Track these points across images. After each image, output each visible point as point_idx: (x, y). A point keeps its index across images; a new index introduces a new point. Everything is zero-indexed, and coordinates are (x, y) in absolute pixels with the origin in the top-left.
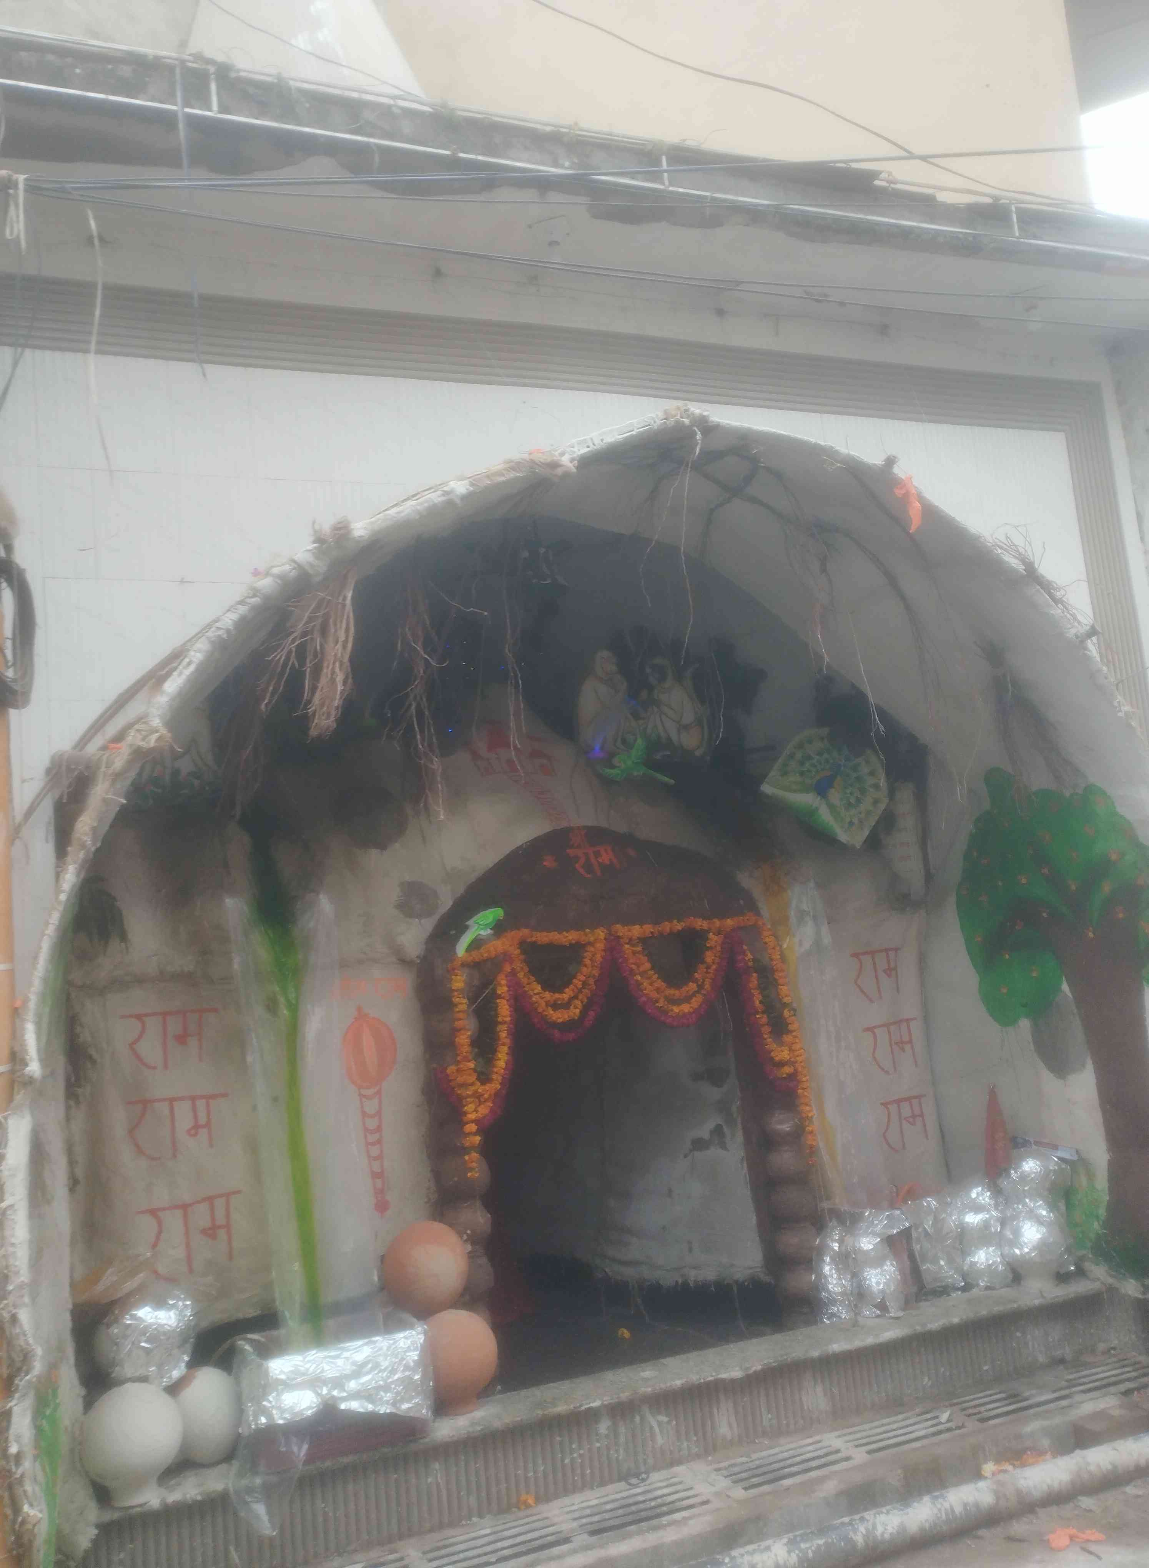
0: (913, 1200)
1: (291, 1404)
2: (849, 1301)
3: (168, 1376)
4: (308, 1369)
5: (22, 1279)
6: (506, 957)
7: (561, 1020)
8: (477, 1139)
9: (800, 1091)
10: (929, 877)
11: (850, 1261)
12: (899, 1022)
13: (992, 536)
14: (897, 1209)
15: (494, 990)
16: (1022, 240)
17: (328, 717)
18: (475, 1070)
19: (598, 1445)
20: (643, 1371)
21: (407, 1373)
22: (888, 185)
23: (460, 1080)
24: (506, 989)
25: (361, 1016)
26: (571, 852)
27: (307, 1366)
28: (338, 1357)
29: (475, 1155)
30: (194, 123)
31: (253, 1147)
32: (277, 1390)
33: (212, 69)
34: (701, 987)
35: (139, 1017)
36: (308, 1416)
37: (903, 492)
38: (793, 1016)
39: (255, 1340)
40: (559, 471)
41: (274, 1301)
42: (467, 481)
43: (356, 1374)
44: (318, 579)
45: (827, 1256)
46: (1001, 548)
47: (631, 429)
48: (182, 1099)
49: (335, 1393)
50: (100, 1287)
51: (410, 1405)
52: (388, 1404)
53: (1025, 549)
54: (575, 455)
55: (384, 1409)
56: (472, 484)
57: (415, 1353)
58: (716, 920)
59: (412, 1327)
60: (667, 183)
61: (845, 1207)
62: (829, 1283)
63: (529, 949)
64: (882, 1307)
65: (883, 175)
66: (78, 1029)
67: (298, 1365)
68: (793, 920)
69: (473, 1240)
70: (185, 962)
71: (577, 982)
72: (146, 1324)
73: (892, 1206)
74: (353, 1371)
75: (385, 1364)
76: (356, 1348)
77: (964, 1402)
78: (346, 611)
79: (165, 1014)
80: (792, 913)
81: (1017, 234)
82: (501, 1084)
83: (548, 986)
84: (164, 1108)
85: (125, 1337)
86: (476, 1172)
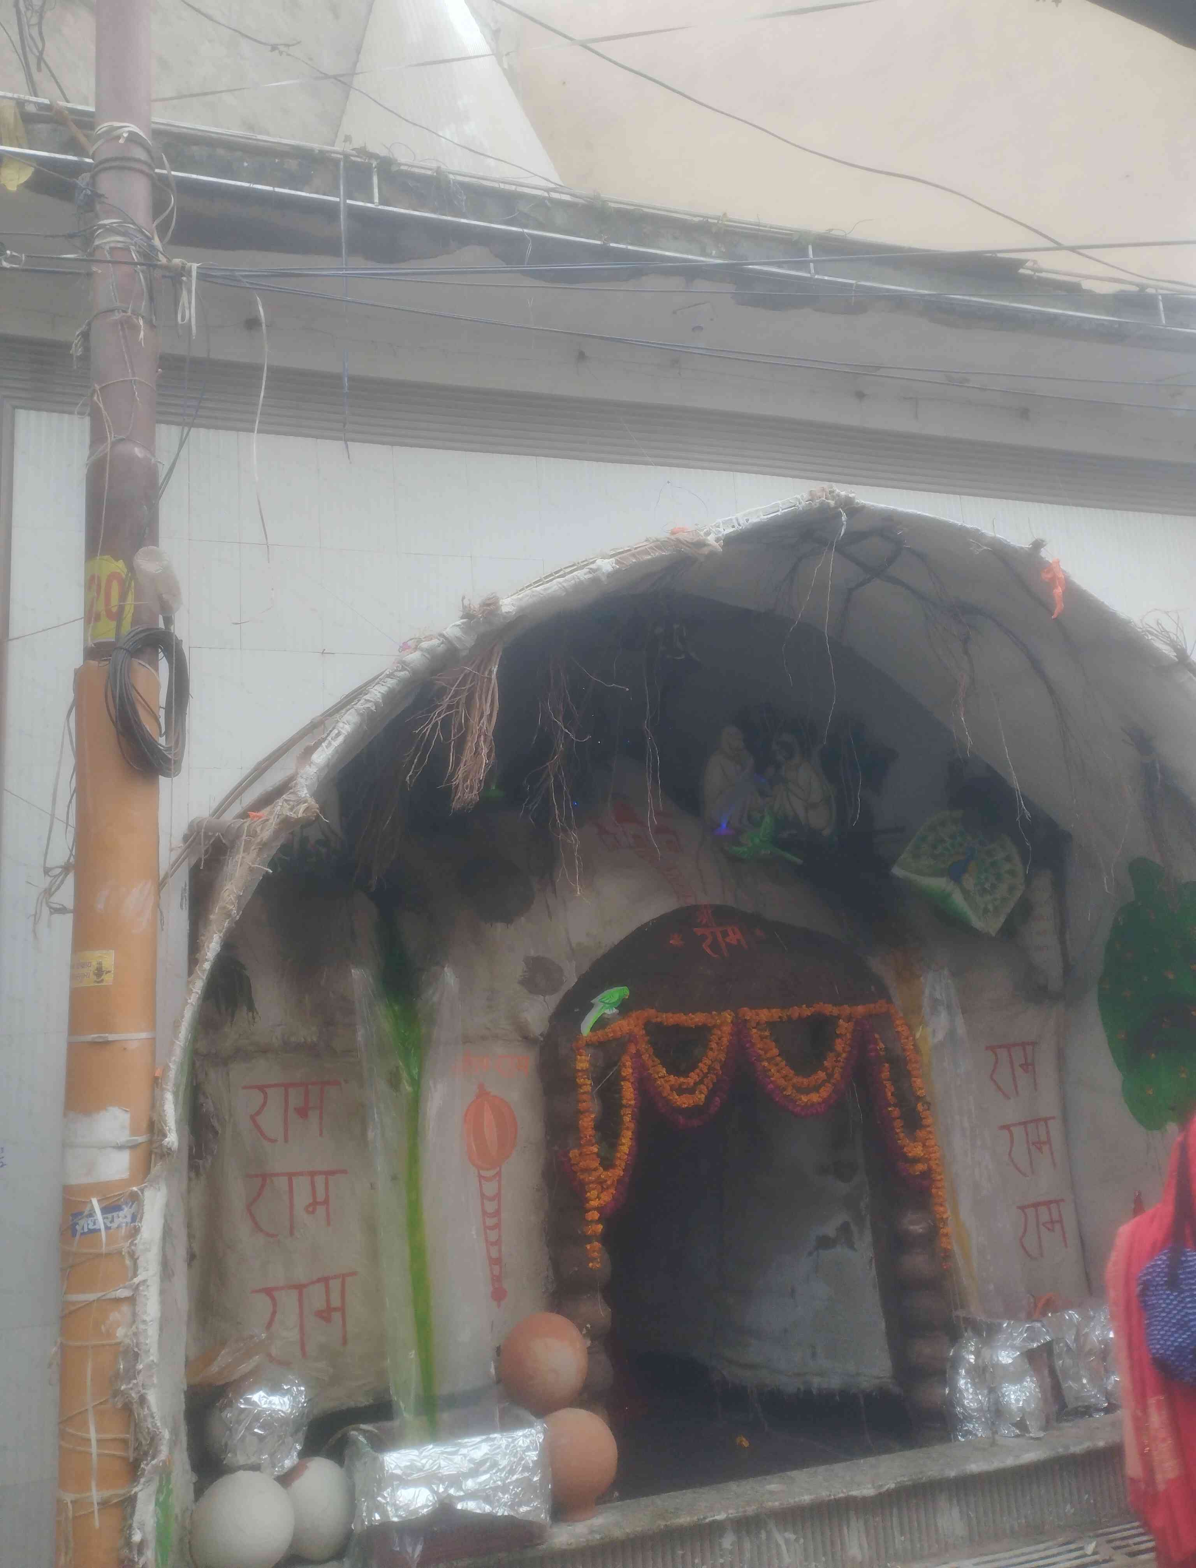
0: (1054, 1311)
1: (406, 1502)
2: (986, 1418)
3: (280, 1464)
4: (424, 1466)
5: (151, 1358)
6: (632, 1038)
7: (686, 1106)
8: (600, 1227)
9: (934, 1191)
10: (1068, 969)
11: (988, 1375)
12: (1036, 1121)
13: (1141, 621)
14: (1037, 1321)
15: (619, 1071)
16: (1169, 328)
17: (471, 791)
18: (598, 1154)
19: (721, 1561)
20: (770, 1483)
21: (526, 1474)
22: (1033, 273)
23: (582, 1164)
24: (631, 1071)
25: (482, 1093)
26: (699, 931)
27: (424, 1461)
28: (455, 1453)
29: (597, 1245)
30: (356, 214)
31: (371, 1228)
32: (392, 1486)
33: (374, 164)
34: (830, 1076)
35: (262, 1088)
36: (424, 1516)
37: (1049, 576)
38: (926, 1110)
39: (368, 1431)
40: (705, 551)
41: (387, 1390)
42: (613, 560)
43: (474, 1472)
44: (464, 653)
45: (962, 1369)
46: (1151, 634)
47: (776, 509)
48: (301, 1174)
49: (452, 1491)
50: (214, 1368)
51: (528, 1509)
52: (505, 1506)
53: (1176, 635)
54: (721, 535)
55: (501, 1512)
56: (617, 562)
57: (534, 1453)
58: (846, 1006)
59: (530, 1425)
60: (813, 271)
61: (981, 1317)
62: (965, 1398)
63: (654, 1030)
64: (1021, 1425)
65: (1028, 264)
66: (202, 1099)
67: (415, 1460)
68: (926, 1010)
69: (592, 1335)
70: (307, 1033)
71: (703, 1066)
72: (260, 1409)
73: (1030, 1317)
74: (471, 1469)
75: (503, 1463)
76: (476, 1444)
77: (1111, 1533)
78: (492, 685)
79: (287, 1086)
80: (926, 1002)
81: (1164, 322)
82: (624, 1170)
83: (674, 1069)
84: (282, 1182)
85: (239, 1422)
86: (598, 1263)
